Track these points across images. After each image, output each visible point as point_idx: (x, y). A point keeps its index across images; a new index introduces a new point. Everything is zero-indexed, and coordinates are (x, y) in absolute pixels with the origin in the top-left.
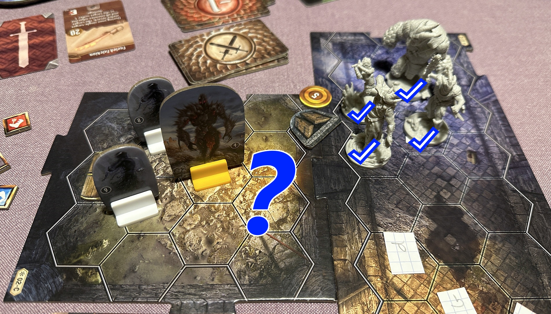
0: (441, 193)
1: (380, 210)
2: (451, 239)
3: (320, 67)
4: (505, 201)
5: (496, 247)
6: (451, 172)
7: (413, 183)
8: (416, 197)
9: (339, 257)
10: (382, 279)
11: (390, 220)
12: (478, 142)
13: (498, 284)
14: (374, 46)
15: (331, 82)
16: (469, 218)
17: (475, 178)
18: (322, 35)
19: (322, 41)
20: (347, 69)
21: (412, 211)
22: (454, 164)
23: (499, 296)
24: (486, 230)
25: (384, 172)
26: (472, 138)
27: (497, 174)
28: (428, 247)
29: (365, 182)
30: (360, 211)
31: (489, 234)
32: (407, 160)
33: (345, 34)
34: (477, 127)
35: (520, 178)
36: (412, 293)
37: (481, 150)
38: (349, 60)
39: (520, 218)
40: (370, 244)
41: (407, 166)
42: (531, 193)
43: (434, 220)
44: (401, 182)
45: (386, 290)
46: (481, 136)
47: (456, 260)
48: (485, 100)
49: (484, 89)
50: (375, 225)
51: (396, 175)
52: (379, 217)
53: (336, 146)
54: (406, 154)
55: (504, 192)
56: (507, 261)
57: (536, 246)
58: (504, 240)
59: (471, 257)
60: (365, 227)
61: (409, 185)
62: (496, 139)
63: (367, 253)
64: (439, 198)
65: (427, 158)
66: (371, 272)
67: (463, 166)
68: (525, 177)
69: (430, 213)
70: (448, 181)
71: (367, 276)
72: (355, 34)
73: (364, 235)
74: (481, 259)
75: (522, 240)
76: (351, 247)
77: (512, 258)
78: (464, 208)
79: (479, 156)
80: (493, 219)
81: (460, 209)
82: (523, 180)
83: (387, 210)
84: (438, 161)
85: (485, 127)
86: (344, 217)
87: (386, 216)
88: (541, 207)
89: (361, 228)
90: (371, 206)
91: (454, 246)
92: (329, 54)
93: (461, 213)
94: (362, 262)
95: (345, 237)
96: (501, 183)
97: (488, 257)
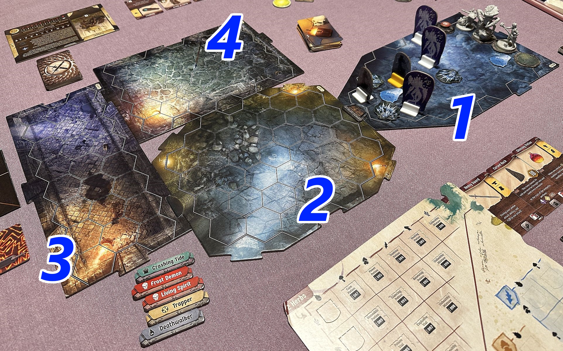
0: (91, 171)
1: (61, 192)
2: (97, 189)
3: (16, 135)
4: (123, 161)
5: (119, 182)
6: (95, 159)
7: (77, 173)
8: (79, 178)
9: (44, 221)
10: (66, 220)
11: (67, 194)
12: (108, 139)
13: (120, 197)
14: (47, 110)
15: (24, 141)
16: (106, 176)
17: (107, 157)
18: (13, 116)
19: (15, 119)
20: (33, 129)
21: (77, 185)
22: (97, 155)
23: (121, 202)
24: (114, 177)
25: (61, 174)
26: (106, 138)
27: (119, 149)
28: (86, 197)
29: (52, 184)
30: (51, 197)
31: (115, 178)
32: (72, 163)
33: (28, 110)
34: (108, 132)
35: (130, 146)
36: (81, 219)
37: (110, 142)
38: (33, 124)
39: (130, 165)
40: (59, 209)
41: (73, 166)
42: (137, 151)
43: (88, 185)
44: (71, 175)
45: (68, 224)
46: (110, 135)
47: (100, 196)
48: (112, 116)
49: (111, 110)
50: (59, 200)
51: (67, 173)
52: (61, 196)
53: (33, 173)
54: (71, 161)
55: (123, 157)
56: (124, 186)
57: (138, 173)
58: (123, 178)
59: (107, 191)
60: (55, 203)
61: (74, 174)
62: (118, 133)
63: (57, 213)
64: (90, 174)
65: (83, 158)
66: (60, 220)
67: (101, 154)
68: (133, 145)
69: (86, 183)
70: (94, 164)
71: (58, 222)
72: (34, 108)
73: (55, 207)
74: (112, 191)
75: (132, 173)
76: (49, 215)
77: (127, 183)
78: (102, 173)
79: (109, 145)
80: (117, 171)
81: (101, 174)
82: (132, 147)
83: (65, 191)
84: (88, 157)
85: (111, 130)
86: (43, 203)
87: (64, 193)
88: (141, 156)
89: (53, 204)
90: (56, 193)
91: (100, 190)
92: (20, 125)
93: (101, 175)
94: (56, 218)
95: (46, 212)
96: (121, 153)
97: (115, 188)
